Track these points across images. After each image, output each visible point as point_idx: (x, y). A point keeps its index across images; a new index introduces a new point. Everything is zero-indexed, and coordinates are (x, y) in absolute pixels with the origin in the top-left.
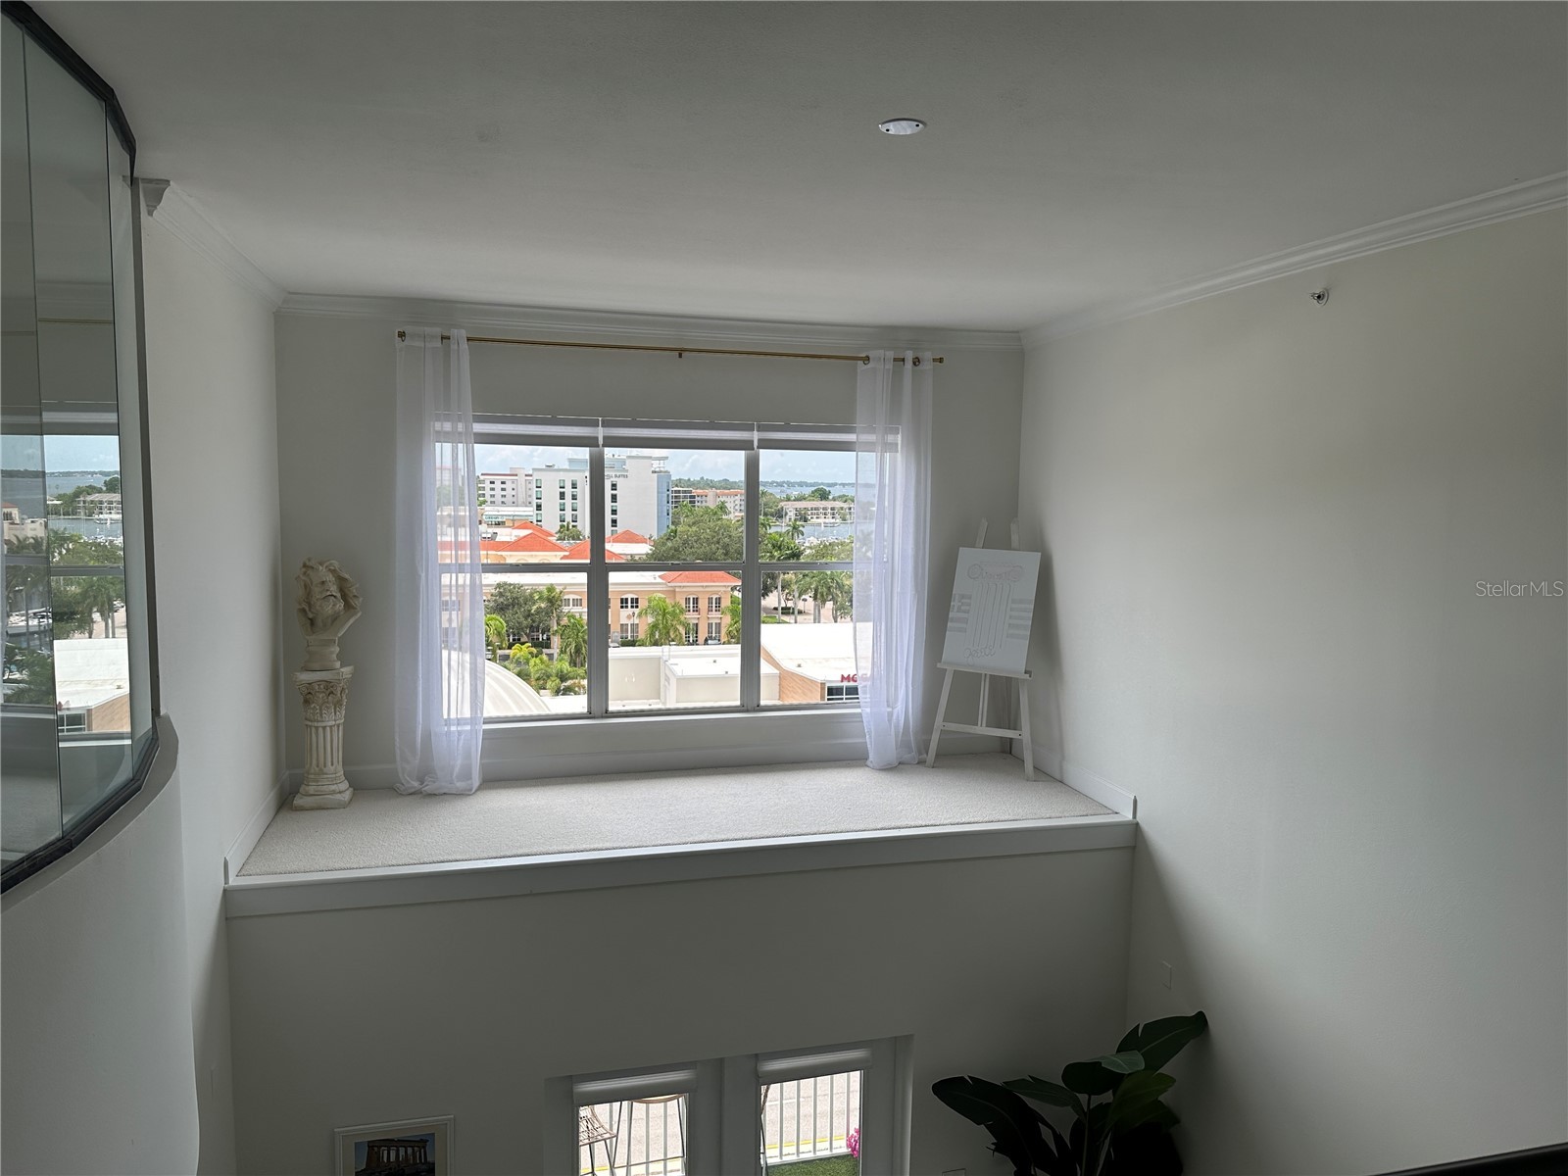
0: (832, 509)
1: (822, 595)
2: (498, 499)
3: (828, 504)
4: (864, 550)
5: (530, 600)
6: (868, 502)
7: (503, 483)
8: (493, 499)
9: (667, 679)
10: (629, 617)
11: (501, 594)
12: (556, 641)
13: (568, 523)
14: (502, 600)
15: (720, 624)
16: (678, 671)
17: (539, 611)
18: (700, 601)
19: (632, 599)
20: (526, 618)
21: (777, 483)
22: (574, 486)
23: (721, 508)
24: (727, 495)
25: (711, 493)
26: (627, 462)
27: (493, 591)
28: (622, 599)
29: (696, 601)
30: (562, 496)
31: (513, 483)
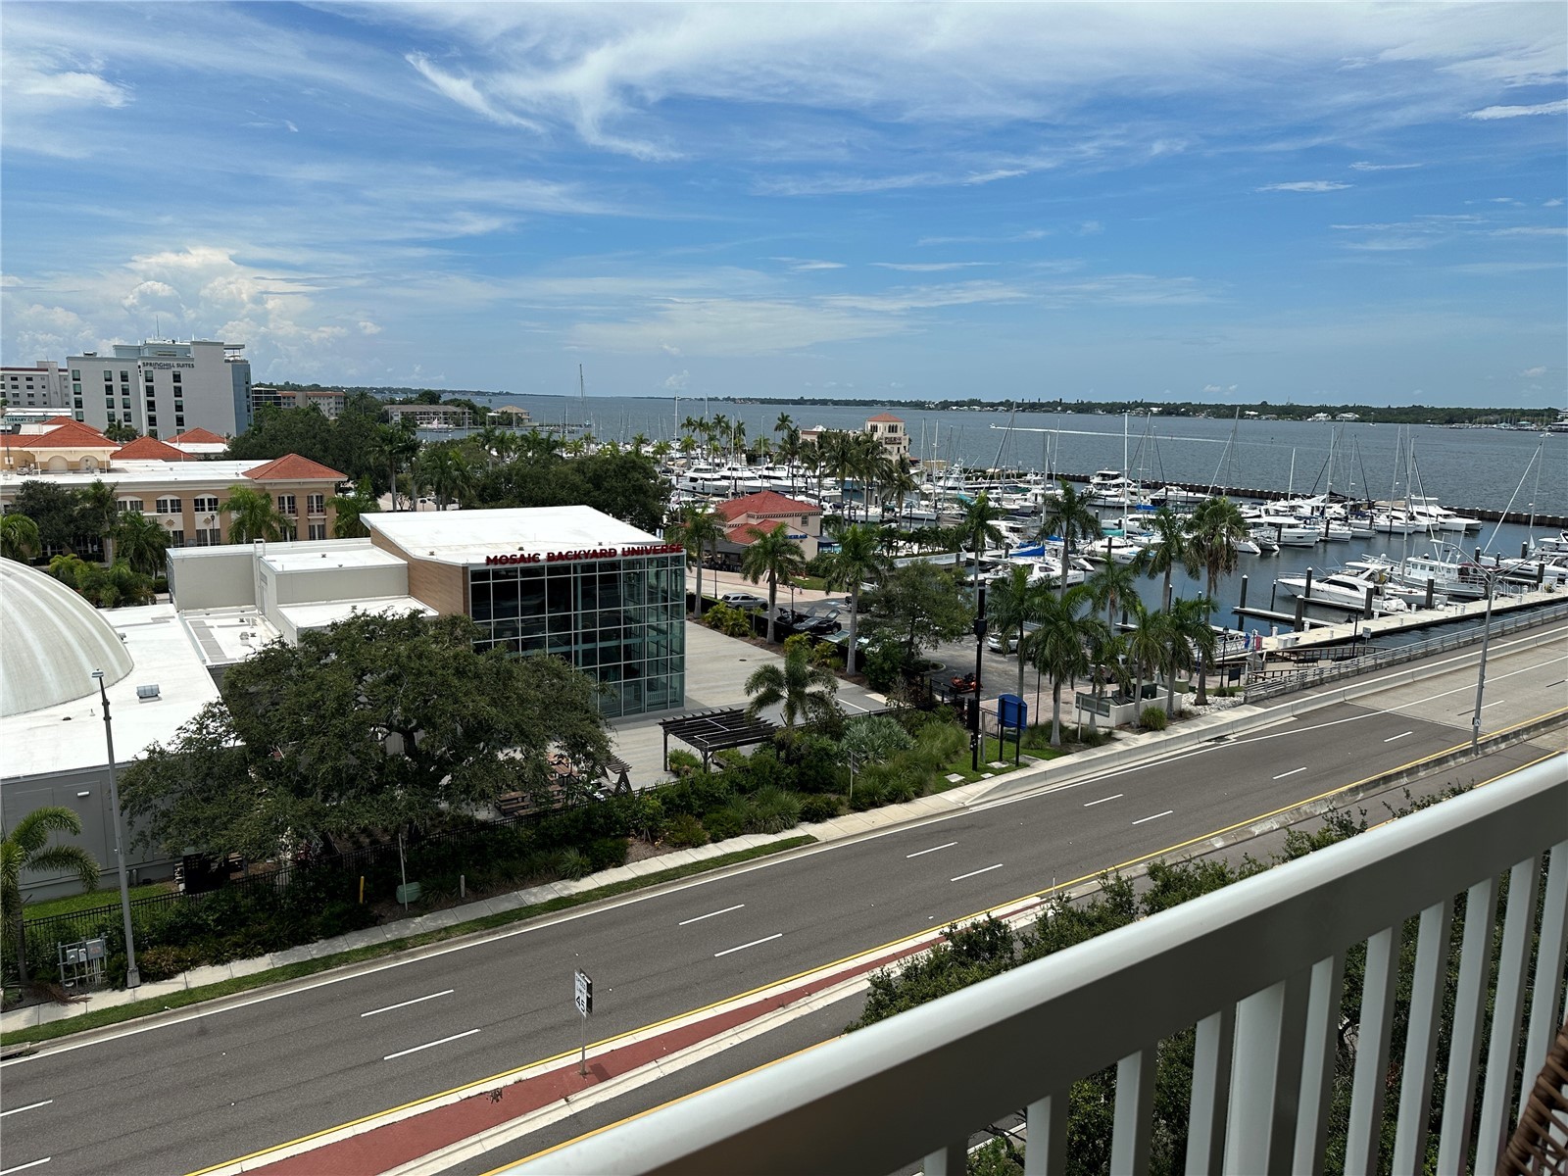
0: (445, 413)
1: (446, 488)
2: (23, 398)
3: (441, 409)
4: (487, 447)
5: (73, 500)
6: (484, 408)
7: (29, 379)
8: (16, 399)
9: (264, 578)
10: (207, 521)
11: (30, 497)
12: (110, 546)
13: (119, 422)
14: (32, 503)
15: (323, 526)
16: (278, 567)
17: (84, 513)
18: (297, 501)
19: (209, 500)
20: (67, 524)
21: (376, 389)
22: (124, 378)
23: (314, 409)
24: (320, 397)
25: (299, 395)
26: (192, 348)
27: (19, 494)
28: (196, 501)
29: (292, 500)
30: (109, 390)
31: (43, 379)
